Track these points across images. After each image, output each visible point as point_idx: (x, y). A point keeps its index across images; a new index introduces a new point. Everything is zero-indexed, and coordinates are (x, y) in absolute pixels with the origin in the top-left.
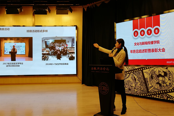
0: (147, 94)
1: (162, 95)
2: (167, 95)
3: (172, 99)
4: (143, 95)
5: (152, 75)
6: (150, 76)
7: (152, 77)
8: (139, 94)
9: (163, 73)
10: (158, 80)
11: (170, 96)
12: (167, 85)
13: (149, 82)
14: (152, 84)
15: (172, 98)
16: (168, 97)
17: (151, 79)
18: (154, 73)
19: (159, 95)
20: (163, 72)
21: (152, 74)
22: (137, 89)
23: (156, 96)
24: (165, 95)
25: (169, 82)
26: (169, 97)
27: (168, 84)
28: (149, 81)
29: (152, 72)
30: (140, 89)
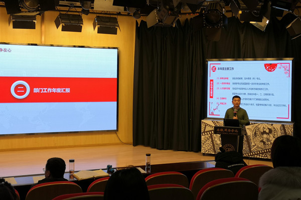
0: (249, 154)
1: (266, 154)
6: (253, 133)
7: (255, 135)
13: (252, 141)
14: (256, 143)
19: (262, 155)
20: (268, 128)
21: (256, 130)
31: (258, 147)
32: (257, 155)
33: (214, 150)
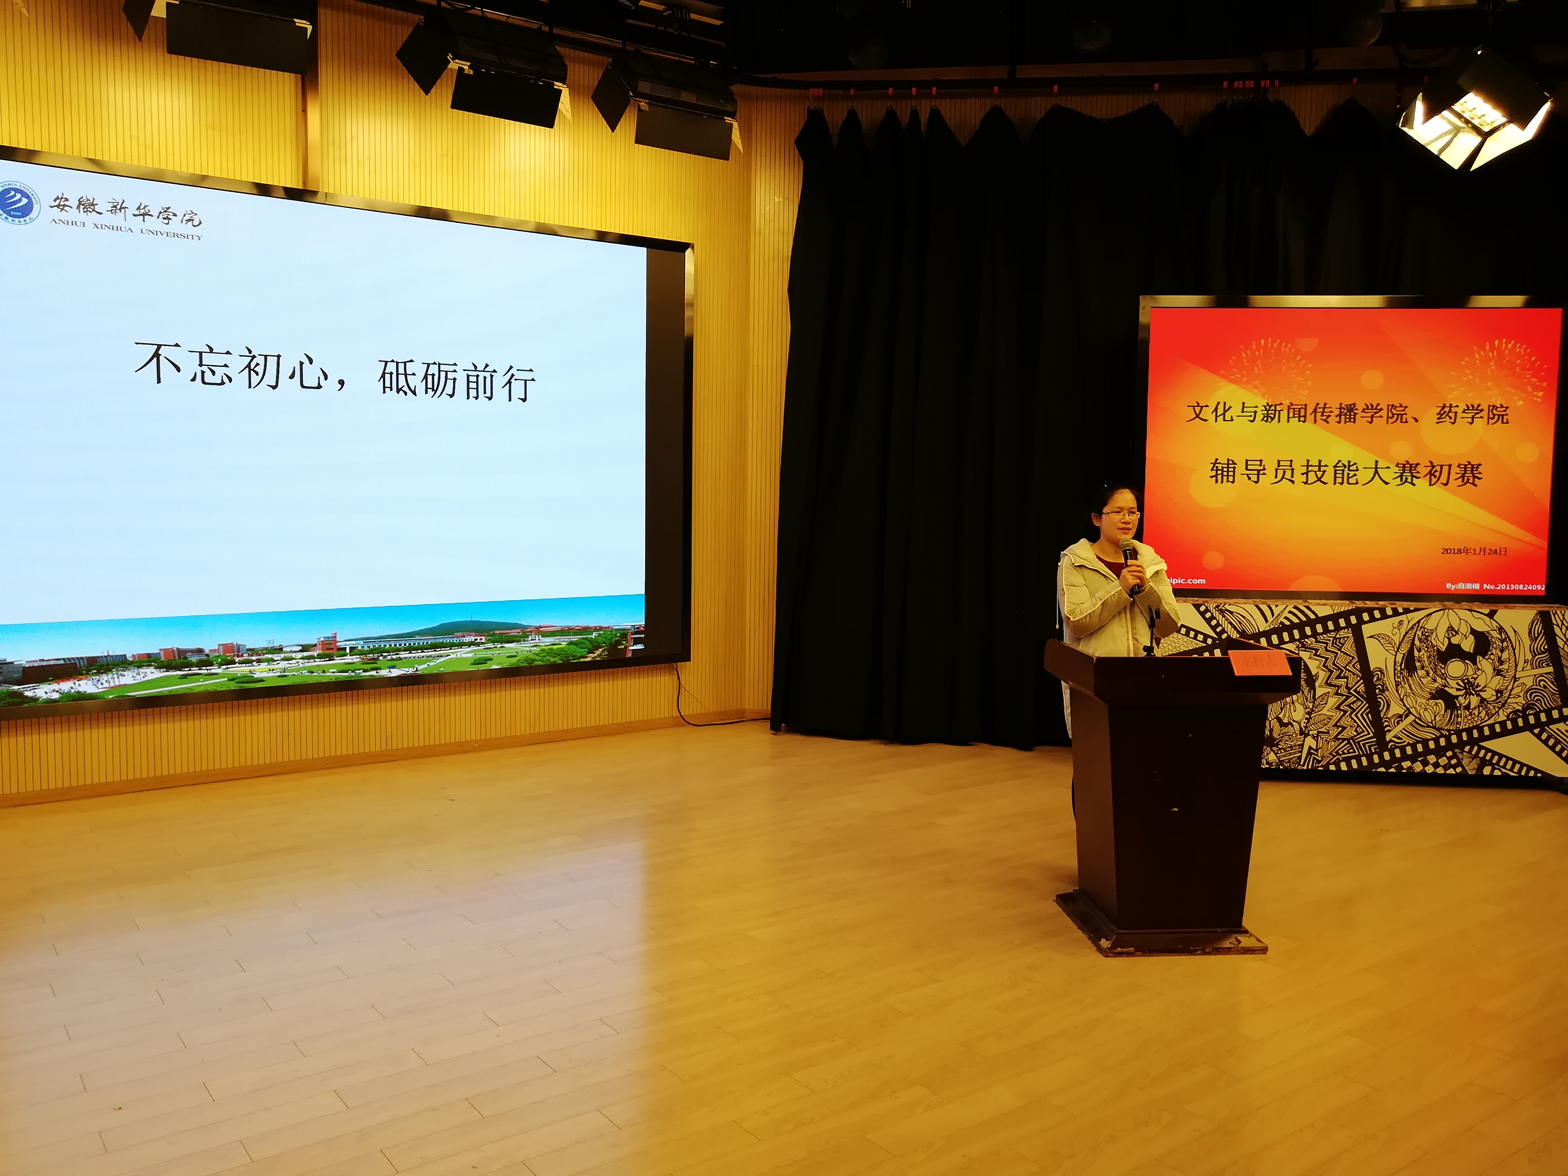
0: (1376, 759)
1: (1455, 756)
2: (1481, 754)
3: (1504, 767)
4: (1349, 765)
5: (1411, 651)
6: (1399, 657)
7: (1410, 664)
8: (1328, 764)
9: (1471, 638)
10: (1444, 677)
11: (1494, 753)
12: (1483, 700)
13: (1391, 693)
14: (1409, 702)
15: (1502, 764)
16: (1483, 763)
17: (1405, 673)
18: (1425, 639)
19: (1438, 756)
20: (1473, 632)
21: (1413, 643)
22: (1315, 738)
23: (1425, 763)
24: (1470, 752)
25: (1497, 682)
26: (1490, 763)
27: (1489, 694)
28: (1391, 684)
29: (1411, 635)
30: (1334, 732)
31: (1418, 722)
32: (1413, 759)
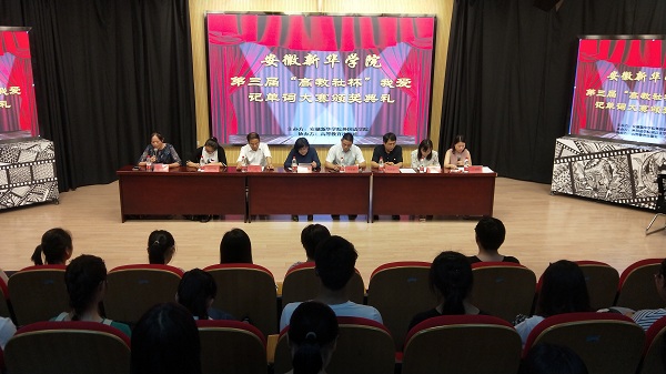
0: (632, 200)
4: (622, 201)
5: (648, 165)
6: (643, 167)
7: (647, 170)
8: (615, 200)
13: (639, 179)
14: (646, 183)
17: (645, 172)
18: (654, 161)
22: (611, 191)
23: (650, 205)
28: (639, 176)
29: (648, 160)
30: (618, 189)
31: (648, 190)
32: (646, 203)
33: (573, 187)
